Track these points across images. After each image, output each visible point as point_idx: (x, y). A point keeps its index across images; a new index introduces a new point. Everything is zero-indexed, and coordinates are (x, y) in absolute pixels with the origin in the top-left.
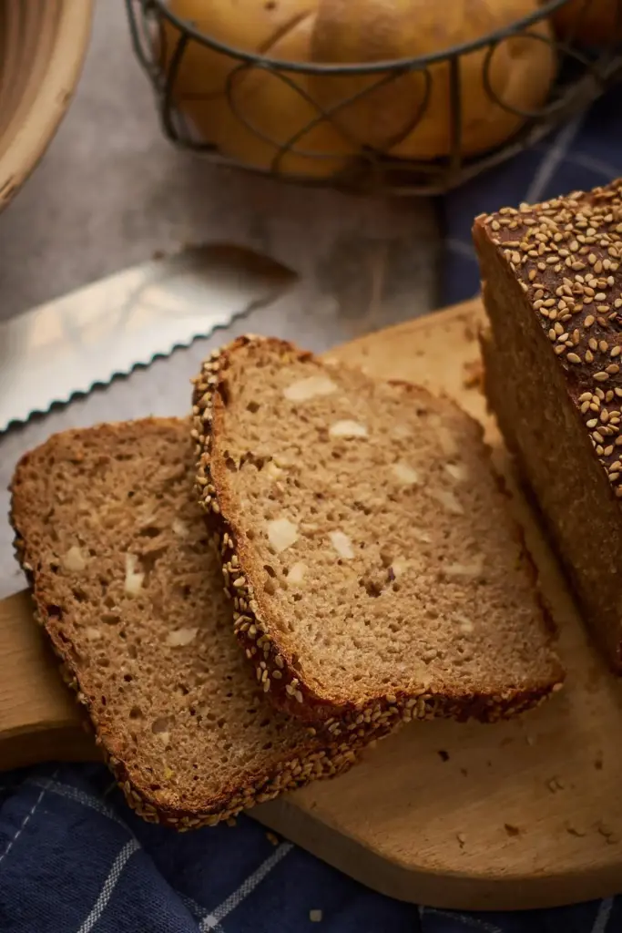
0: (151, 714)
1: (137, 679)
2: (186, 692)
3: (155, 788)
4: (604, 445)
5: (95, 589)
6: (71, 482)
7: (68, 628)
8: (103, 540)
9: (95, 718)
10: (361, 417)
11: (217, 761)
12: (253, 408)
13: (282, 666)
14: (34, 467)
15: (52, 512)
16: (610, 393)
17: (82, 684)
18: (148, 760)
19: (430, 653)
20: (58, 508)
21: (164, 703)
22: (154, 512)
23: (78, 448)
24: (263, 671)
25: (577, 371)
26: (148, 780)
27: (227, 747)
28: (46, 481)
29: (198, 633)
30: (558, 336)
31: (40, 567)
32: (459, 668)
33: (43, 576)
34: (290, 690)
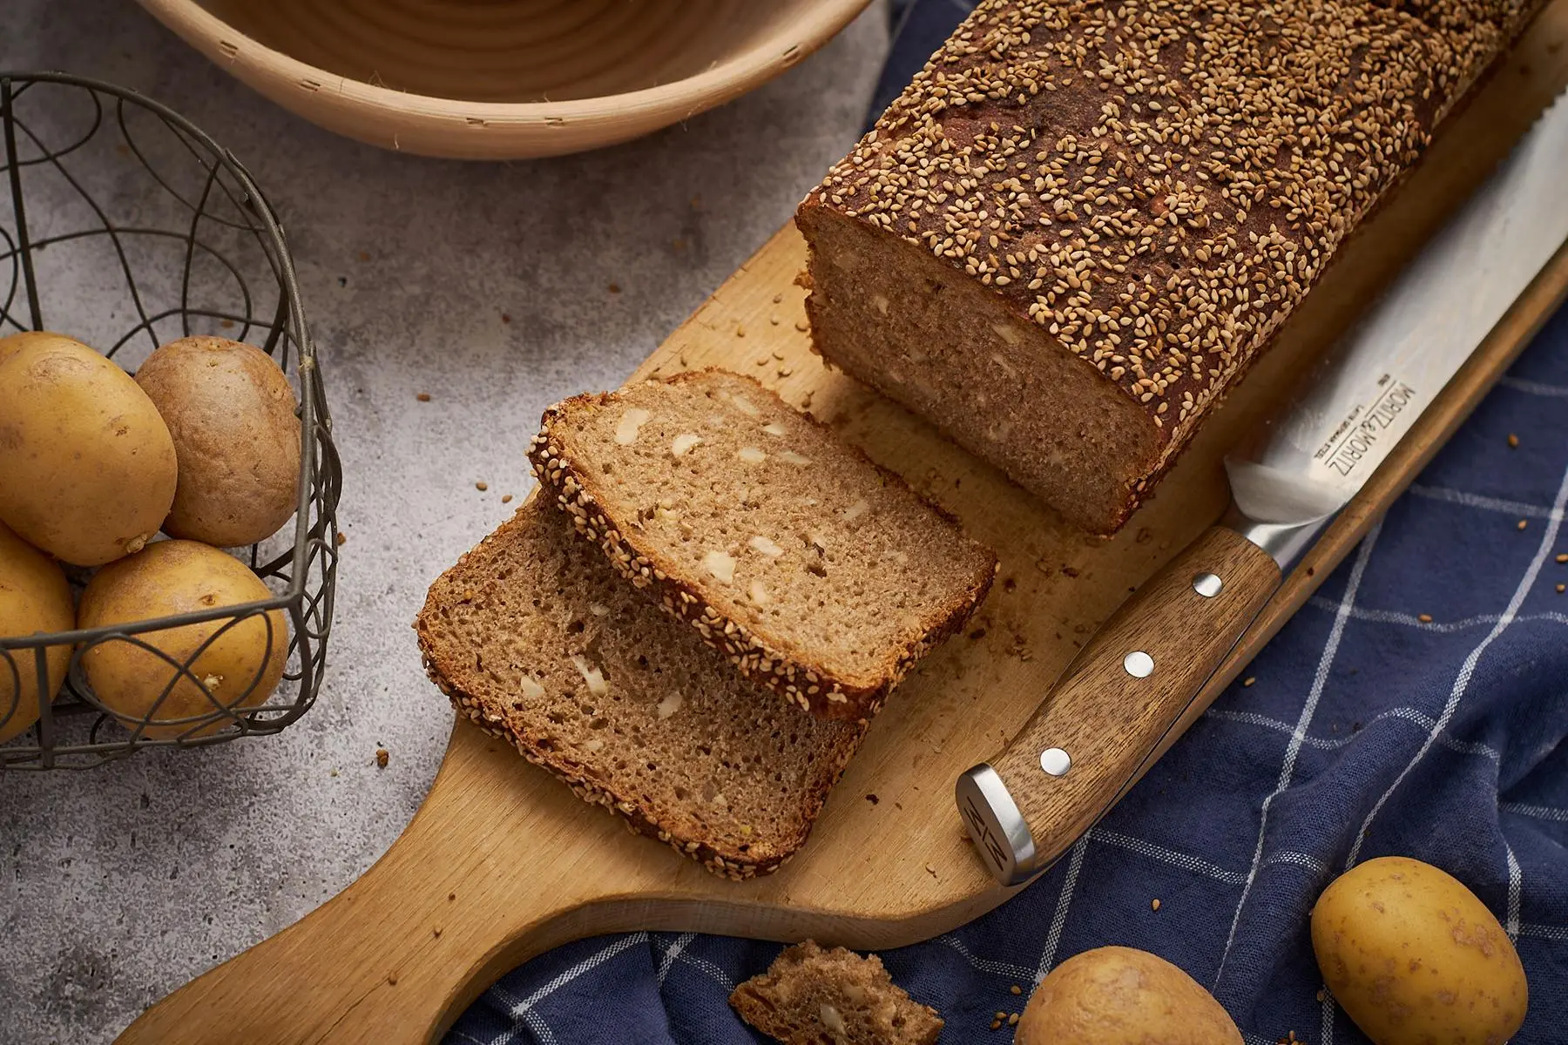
0: (696, 786)
1: (659, 764)
2: (708, 752)
3: (744, 848)
4: (1077, 342)
5: (566, 704)
6: (477, 623)
7: (572, 753)
8: (544, 658)
9: (651, 818)
10: (683, 426)
11: (780, 794)
12: (607, 469)
13: (816, 680)
14: (435, 626)
15: (480, 659)
16: (1051, 294)
17: (618, 795)
18: (720, 826)
19: (899, 598)
20: (483, 651)
21: (699, 771)
22: (567, 608)
23: (459, 587)
24: (794, 695)
25: (1012, 291)
26: (734, 845)
27: (778, 778)
28: (454, 634)
29: (681, 693)
30: (977, 269)
31: (505, 712)
32: (926, 597)
33: (513, 719)
34: (833, 697)
